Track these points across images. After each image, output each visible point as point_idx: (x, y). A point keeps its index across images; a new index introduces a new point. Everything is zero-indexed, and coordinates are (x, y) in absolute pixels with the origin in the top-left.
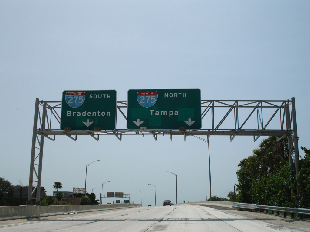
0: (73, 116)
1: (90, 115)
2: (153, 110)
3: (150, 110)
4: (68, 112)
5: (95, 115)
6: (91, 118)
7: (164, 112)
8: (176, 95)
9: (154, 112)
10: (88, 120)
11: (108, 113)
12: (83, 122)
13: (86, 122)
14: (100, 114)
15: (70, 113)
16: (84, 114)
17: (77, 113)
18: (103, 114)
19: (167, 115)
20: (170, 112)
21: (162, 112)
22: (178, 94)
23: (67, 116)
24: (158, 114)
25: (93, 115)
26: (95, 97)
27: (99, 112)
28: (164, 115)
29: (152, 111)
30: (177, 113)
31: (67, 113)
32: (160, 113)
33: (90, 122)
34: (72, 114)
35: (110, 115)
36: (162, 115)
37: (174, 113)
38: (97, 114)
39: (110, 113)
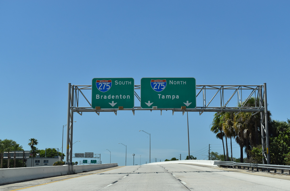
0: (101, 98)
1: (114, 98)
2: (161, 95)
3: (158, 95)
4: (97, 95)
5: (118, 98)
6: (115, 100)
7: (168, 96)
8: (178, 82)
9: (161, 96)
10: (113, 102)
11: (128, 97)
12: (109, 103)
13: (112, 103)
14: (122, 97)
15: (99, 97)
16: (109, 97)
17: (104, 97)
18: (124, 97)
19: (170, 98)
20: (173, 96)
21: (167, 96)
22: (180, 82)
23: (97, 98)
24: (164, 98)
25: (116, 98)
26: (121, 83)
27: (121, 96)
28: (168, 98)
29: (159, 95)
30: (178, 97)
31: (97, 97)
32: (165, 97)
33: (114, 103)
34: (100, 97)
35: (129, 98)
36: (167, 98)
37: (176, 96)
38: (119, 97)
39: (129, 96)
